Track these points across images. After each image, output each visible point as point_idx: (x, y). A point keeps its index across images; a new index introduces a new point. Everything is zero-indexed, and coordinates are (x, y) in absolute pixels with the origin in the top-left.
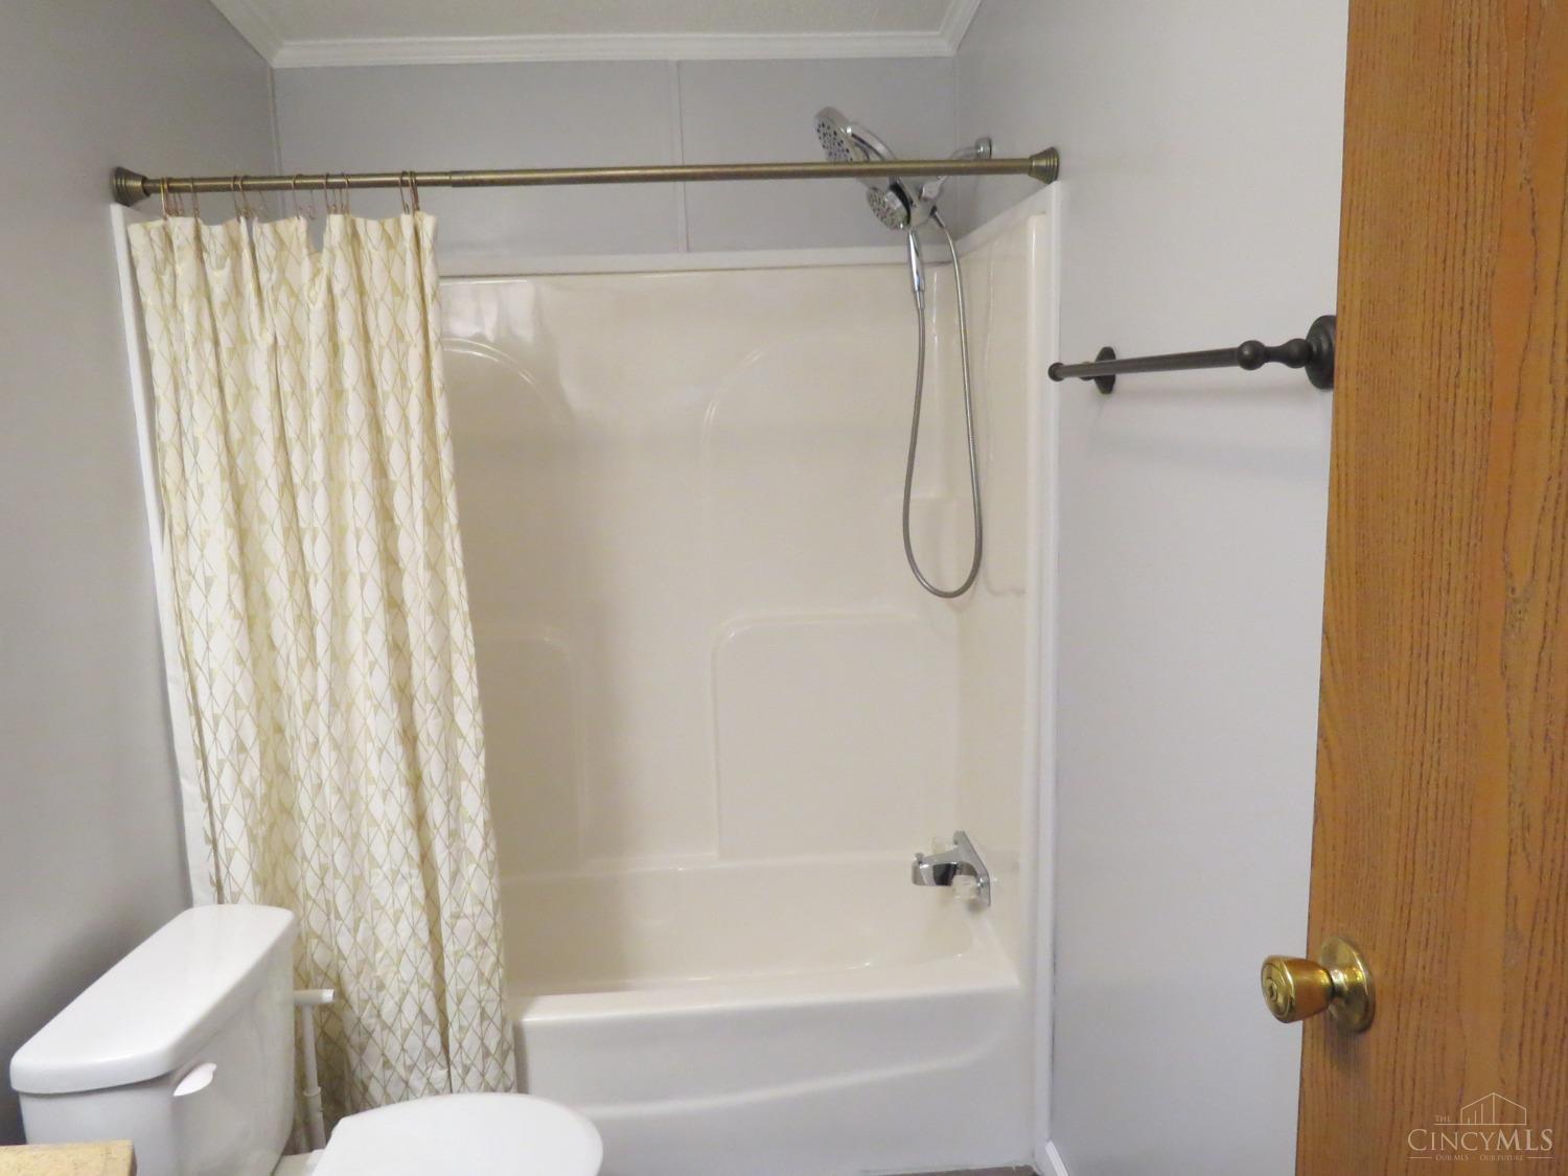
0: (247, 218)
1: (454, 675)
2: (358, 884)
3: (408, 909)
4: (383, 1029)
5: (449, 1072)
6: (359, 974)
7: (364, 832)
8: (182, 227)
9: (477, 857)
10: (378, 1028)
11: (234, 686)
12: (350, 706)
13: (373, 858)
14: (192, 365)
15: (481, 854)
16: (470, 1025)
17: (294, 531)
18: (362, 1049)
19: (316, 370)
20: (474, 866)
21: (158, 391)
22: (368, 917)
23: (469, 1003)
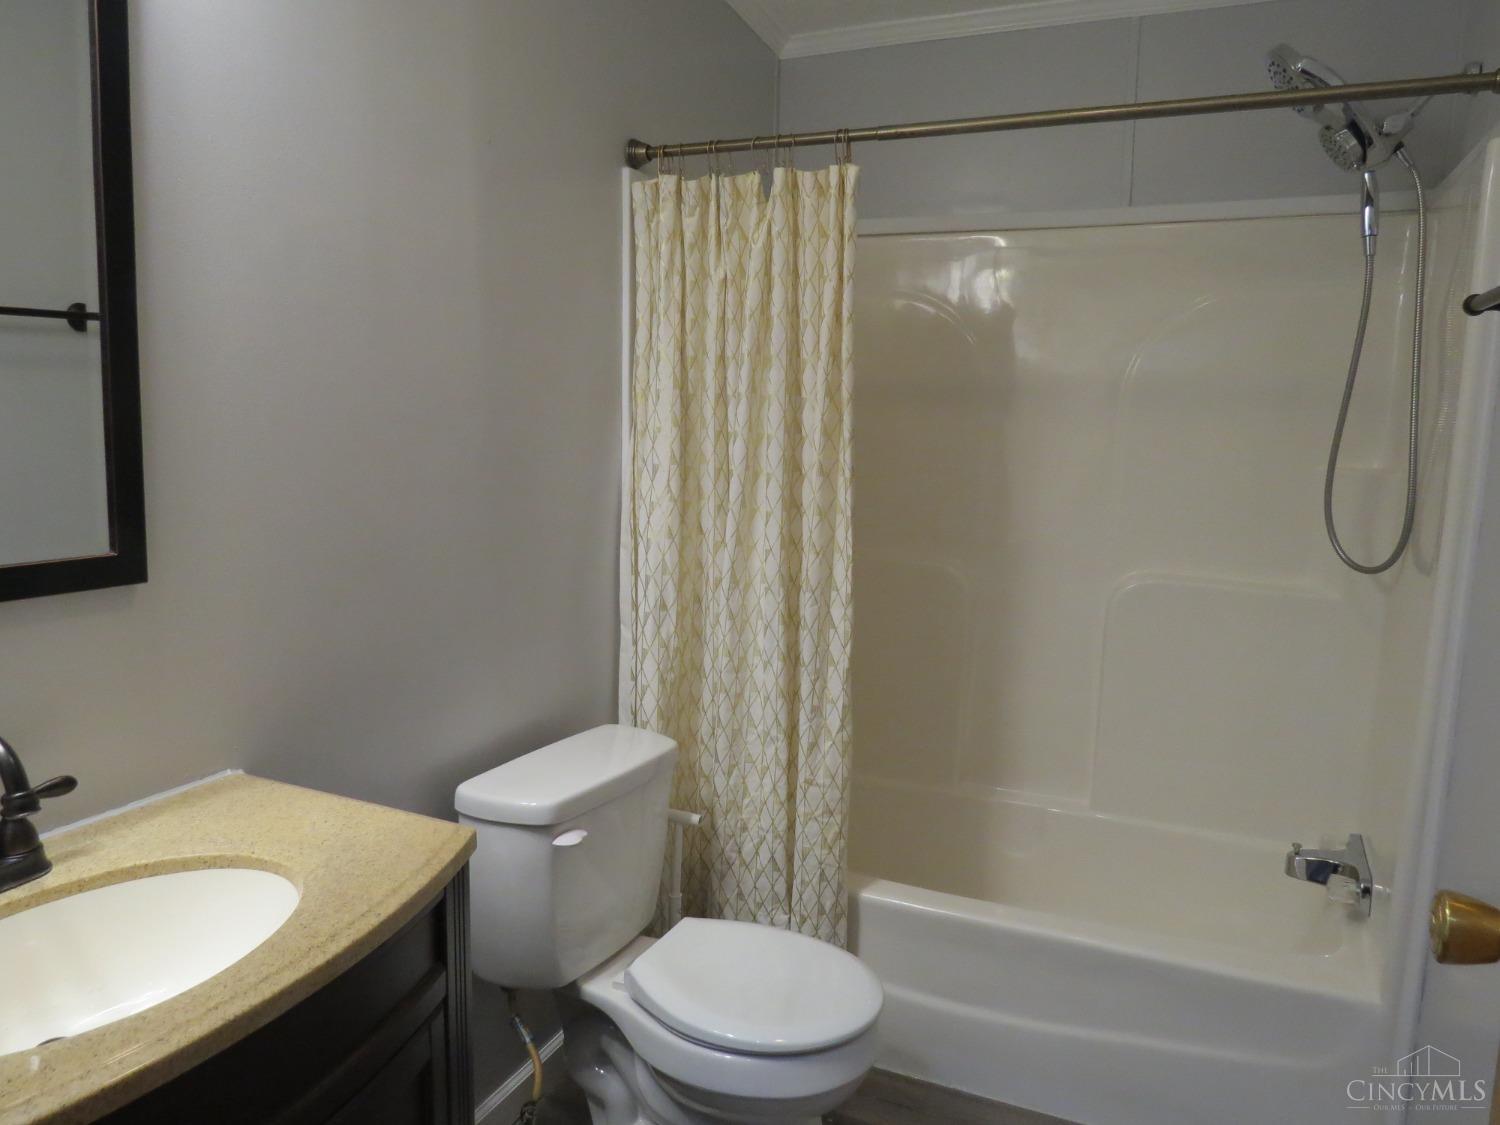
0: (717, 176)
1: (835, 572)
2: (736, 737)
3: (772, 767)
4: (741, 865)
5: (790, 918)
6: (727, 812)
7: (746, 694)
8: (667, 183)
9: (834, 735)
10: (737, 862)
11: (664, 555)
12: (748, 585)
13: (751, 719)
14: (662, 294)
15: (838, 733)
16: (811, 881)
17: (723, 434)
18: (723, 877)
19: (751, 300)
20: (831, 742)
21: (639, 315)
22: (741, 766)
23: (812, 862)
